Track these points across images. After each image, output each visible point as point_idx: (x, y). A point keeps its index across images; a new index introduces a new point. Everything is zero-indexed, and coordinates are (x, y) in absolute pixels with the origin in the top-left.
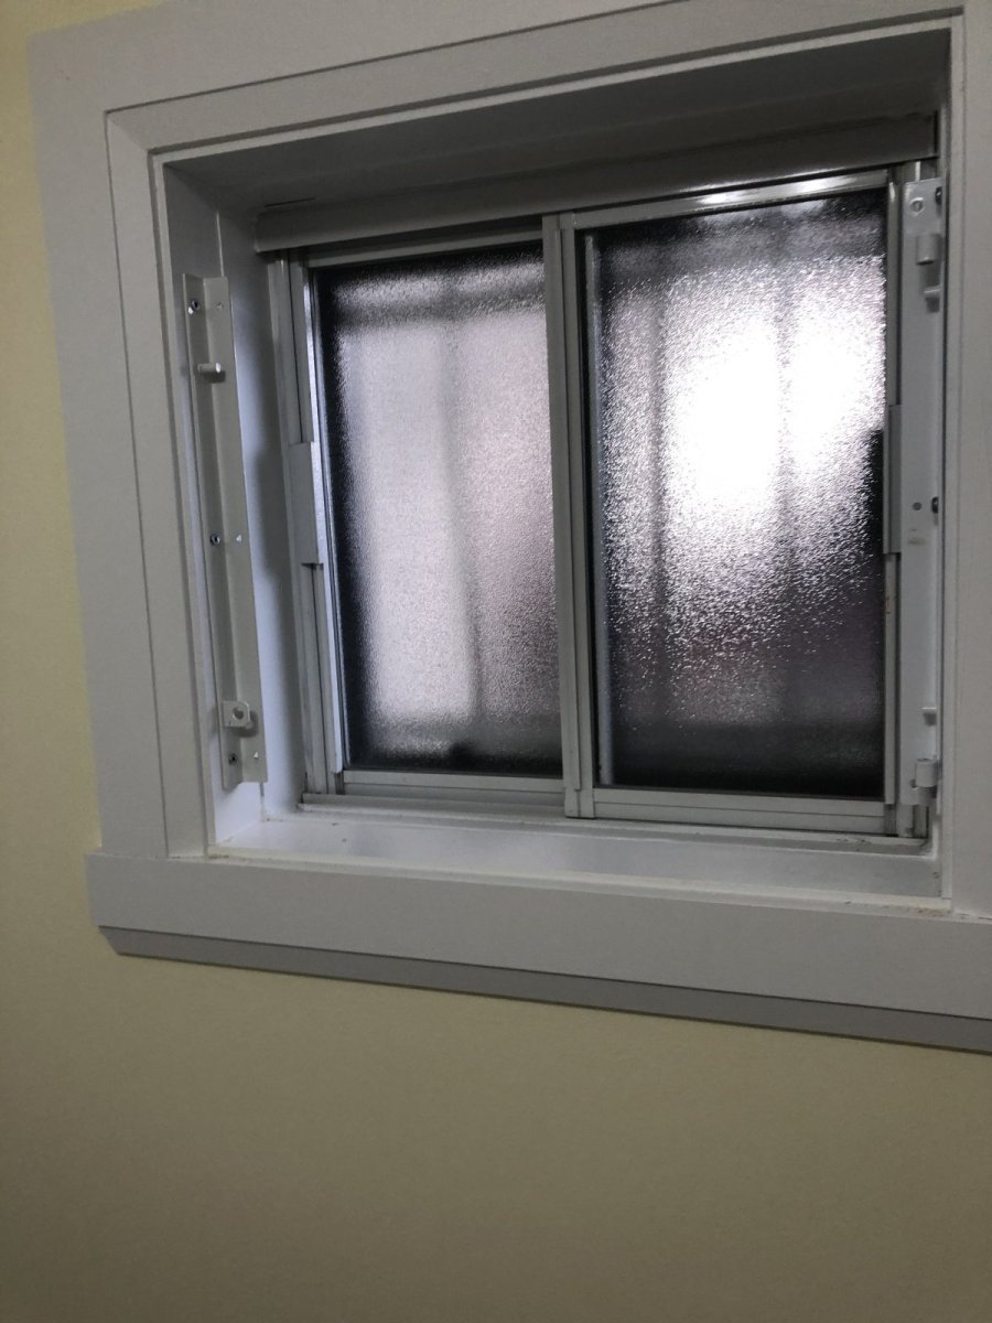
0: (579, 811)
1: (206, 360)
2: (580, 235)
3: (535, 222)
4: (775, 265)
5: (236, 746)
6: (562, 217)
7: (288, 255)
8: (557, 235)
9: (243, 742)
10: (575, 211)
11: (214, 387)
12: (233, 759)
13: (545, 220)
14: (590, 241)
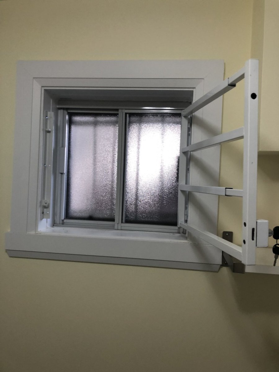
0: (118, 228)
1: (47, 128)
2: (126, 114)
3: (117, 110)
4: (162, 124)
5: (43, 210)
6: (123, 110)
7: (64, 109)
8: (122, 113)
9: (45, 209)
10: (126, 109)
11: (48, 134)
12: (43, 213)
13: (119, 110)
14: (128, 115)
